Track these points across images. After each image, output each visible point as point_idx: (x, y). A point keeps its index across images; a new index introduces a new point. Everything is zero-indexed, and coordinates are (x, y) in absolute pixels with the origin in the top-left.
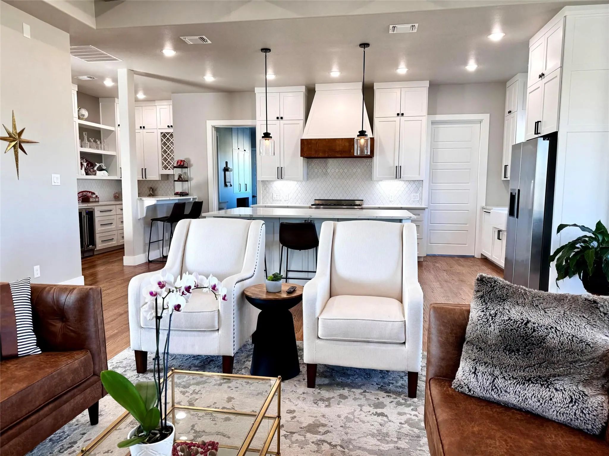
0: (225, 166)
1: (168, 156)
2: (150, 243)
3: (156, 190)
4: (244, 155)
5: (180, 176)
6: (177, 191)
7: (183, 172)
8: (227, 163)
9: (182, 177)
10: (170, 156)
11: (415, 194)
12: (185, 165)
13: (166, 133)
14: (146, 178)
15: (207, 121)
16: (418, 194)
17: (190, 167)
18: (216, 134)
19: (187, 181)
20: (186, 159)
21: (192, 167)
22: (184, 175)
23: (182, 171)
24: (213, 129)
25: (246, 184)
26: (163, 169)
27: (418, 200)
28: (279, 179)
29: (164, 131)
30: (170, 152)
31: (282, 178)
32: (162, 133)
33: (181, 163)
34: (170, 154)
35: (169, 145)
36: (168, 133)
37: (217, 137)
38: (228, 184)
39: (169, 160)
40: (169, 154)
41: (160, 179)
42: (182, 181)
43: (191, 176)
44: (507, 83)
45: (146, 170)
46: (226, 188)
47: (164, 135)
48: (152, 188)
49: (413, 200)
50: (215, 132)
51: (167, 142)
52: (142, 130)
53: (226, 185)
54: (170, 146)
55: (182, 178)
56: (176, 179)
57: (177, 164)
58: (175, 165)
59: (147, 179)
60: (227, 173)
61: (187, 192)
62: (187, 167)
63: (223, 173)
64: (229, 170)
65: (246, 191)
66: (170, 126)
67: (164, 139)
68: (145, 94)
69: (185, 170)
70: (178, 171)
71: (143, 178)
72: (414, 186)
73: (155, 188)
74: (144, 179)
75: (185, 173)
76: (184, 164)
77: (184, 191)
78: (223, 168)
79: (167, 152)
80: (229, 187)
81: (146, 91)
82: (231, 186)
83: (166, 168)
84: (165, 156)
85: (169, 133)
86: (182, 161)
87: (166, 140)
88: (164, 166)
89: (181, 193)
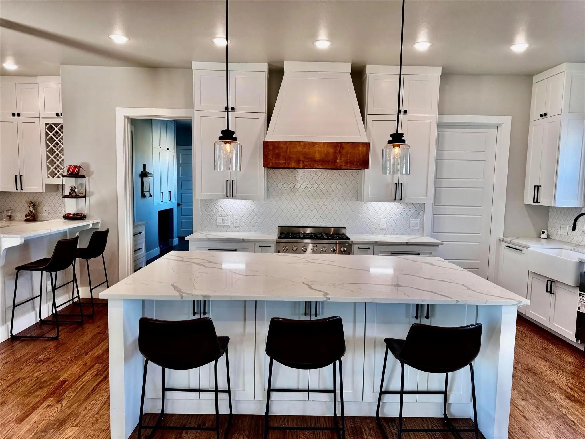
0: (143, 170)
1: (58, 158)
2: (14, 306)
3: (39, 205)
4: (167, 155)
5: (73, 190)
6: (67, 212)
7: (79, 183)
8: (145, 166)
9: (76, 190)
10: (60, 158)
11: (415, 221)
12: (82, 173)
13: (54, 124)
14: (21, 189)
15: (117, 108)
16: (418, 220)
17: (89, 177)
18: (131, 128)
19: (84, 197)
20: (82, 163)
21: (93, 176)
22: (80, 188)
23: (76, 182)
24: (126, 120)
25: (170, 192)
26: (48, 177)
27: (418, 228)
28: (229, 198)
29: (50, 121)
30: (59, 152)
31: (233, 197)
32: (46, 124)
33: (74, 171)
34: (61, 155)
35: (59, 142)
36: (56, 125)
37: (132, 131)
38: (147, 194)
39: (58, 163)
40: (58, 155)
41: (44, 191)
42: (76, 197)
43: (91, 190)
44: (534, 77)
45: (22, 178)
46: (145, 199)
47: (50, 128)
48: (32, 203)
49: (412, 228)
50: (129, 125)
51: (55, 138)
52: (16, 118)
53: (143, 196)
54: (60, 144)
55: (76, 193)
56: (67, 193)
57: (68, 171)
58: (65, 173)
59: (24, 191)
60: (145, 179)
61: (84, 212)
62: (84, 177)
63: (140, 179)
64: (148, 175)
65: (170, 200)
66: (60, 114)
67: (51, 132)
68: (17, 63)
69: (81, 181)
70: (69, 183)
71: (17, 189)
72: (413, 209)
73: (37, 203)
74: (19, 191)
75: (81, 185)
76: (79, 171)
77: (79, 212)
78: (139, 172)
79: (55, 152)
80: (148, 198)
81: (19, 58)
82: (151, 196)
83: (53, 175)
84: (52, 157)
85: (59, 124)
86: (75, 167)
87: (53, 135)
88: (51, 172)
89: (74, 215)
